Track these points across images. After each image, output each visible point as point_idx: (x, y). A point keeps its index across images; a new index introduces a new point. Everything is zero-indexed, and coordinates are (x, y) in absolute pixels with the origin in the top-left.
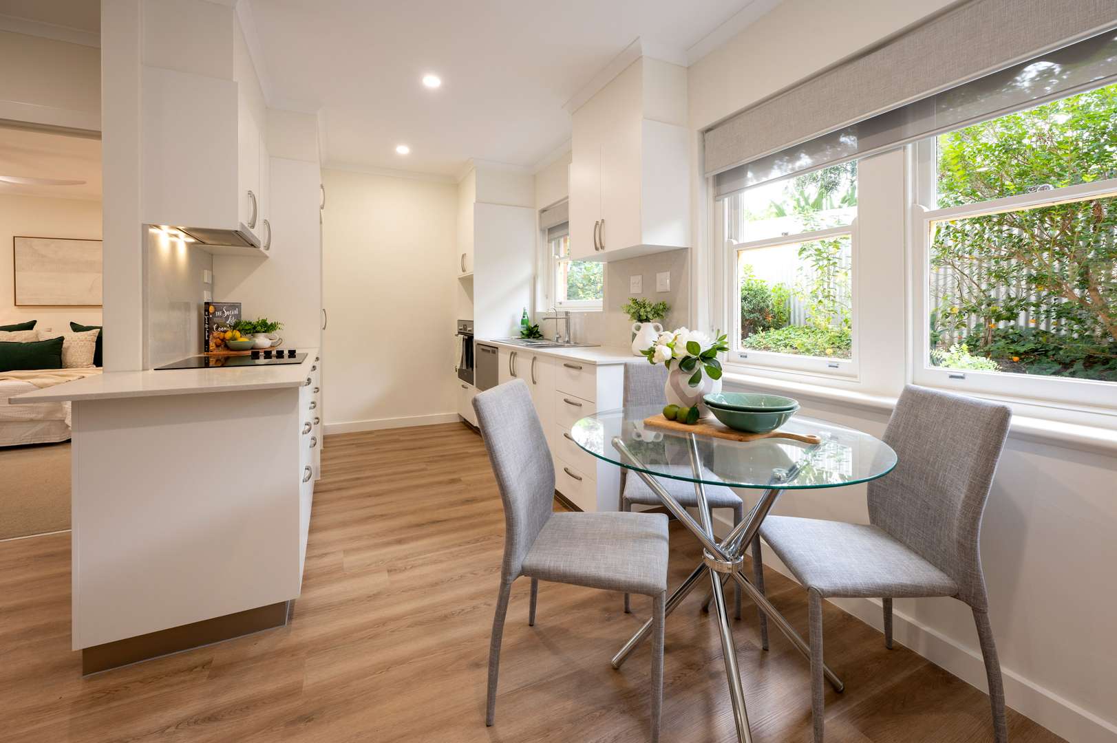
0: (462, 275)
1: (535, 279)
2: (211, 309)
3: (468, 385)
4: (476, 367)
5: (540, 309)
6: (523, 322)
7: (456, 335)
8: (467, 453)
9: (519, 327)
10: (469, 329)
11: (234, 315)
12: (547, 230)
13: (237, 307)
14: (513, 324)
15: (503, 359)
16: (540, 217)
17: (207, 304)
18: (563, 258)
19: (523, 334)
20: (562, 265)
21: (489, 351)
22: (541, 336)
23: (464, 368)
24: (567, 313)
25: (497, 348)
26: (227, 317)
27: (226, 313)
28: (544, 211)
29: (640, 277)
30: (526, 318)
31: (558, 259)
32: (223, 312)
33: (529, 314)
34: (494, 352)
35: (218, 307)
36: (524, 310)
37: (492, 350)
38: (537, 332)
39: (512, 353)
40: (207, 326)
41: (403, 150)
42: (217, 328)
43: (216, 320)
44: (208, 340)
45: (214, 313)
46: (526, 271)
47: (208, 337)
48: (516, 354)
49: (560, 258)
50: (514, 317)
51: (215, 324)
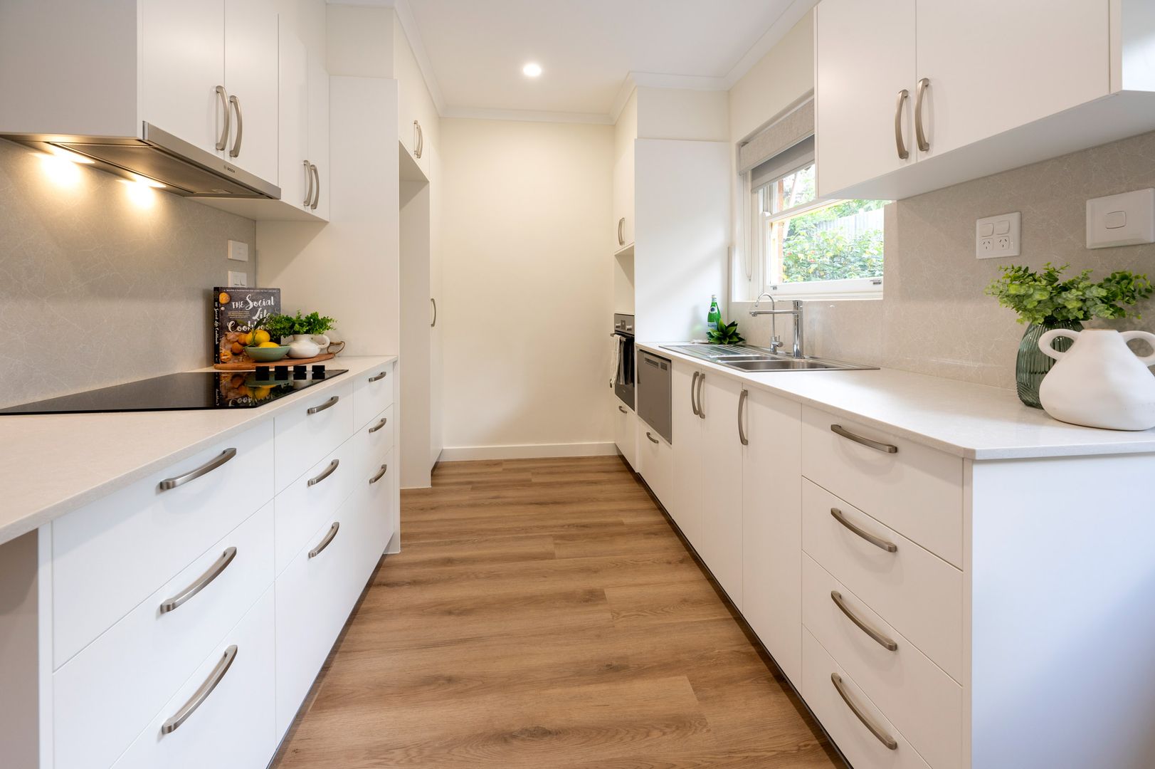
0: (619, 249)
1: (729, 251)
2: (223, 298)
3: (627, 408)
4: (638, 382)
5: (738, 296)
6: (711, 318)
7: (612, 335)
8: (622, 524)
9: (704, 326)
10: (628, 327)
11: (267, 307)
12: (750, 173)
13: (273, 294)
14: (696, 320)
15: (681, 384)
16: (739, 153)
17: (218, 290)
18: (777, 215)
19: (712, 336)
20: (776, 226)
21: (656, 364)
22: (741, 339)
23: (622, 382)
24: (797, 304)
25: (670, 361)
26: (254, 310)
27: (251, 305)
28: (744, 143)
29: (1014, 218)
30: (716, 311)
31: (769, 218)
32: (246, 303)
33: (720, 305)
34: (664, 367)
35: (235, 294)
36: (713, 299)
37: (663, 363)
38: (735, 334)
39: (696, 374)
40: (216, 324)
41: (532, 70)
42: (234, 327)
43: (231, 314)
44: (218, 344)
45: (228, 305)
46: (715, 239)
47: (219, 341)
48: (703, 377)
49: (773, 216)
50: (695, 309)
51: (230, 320)
